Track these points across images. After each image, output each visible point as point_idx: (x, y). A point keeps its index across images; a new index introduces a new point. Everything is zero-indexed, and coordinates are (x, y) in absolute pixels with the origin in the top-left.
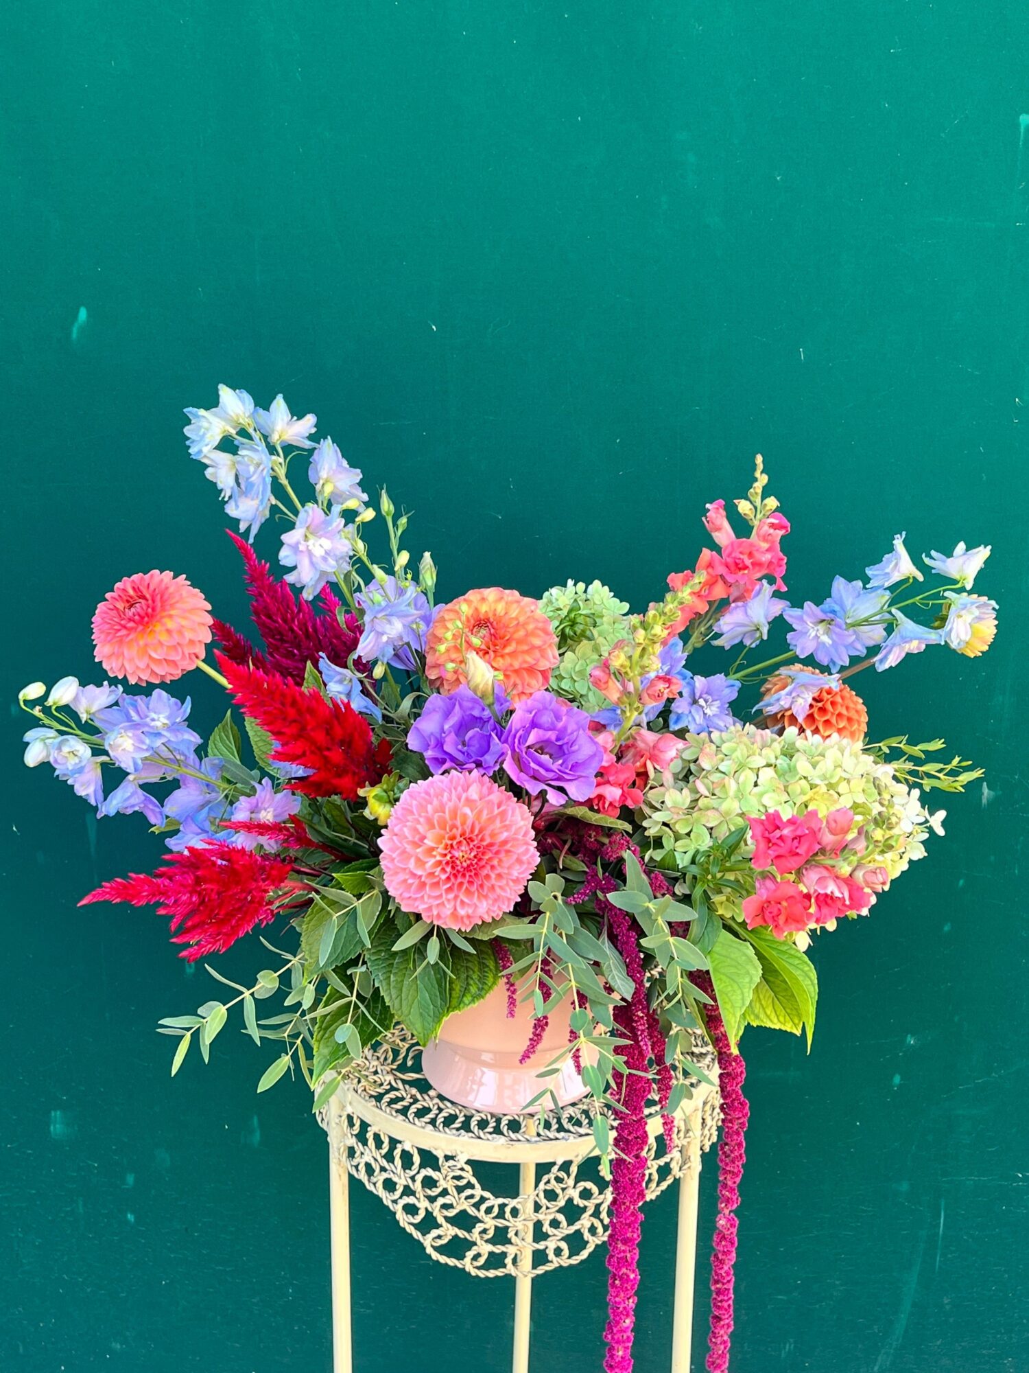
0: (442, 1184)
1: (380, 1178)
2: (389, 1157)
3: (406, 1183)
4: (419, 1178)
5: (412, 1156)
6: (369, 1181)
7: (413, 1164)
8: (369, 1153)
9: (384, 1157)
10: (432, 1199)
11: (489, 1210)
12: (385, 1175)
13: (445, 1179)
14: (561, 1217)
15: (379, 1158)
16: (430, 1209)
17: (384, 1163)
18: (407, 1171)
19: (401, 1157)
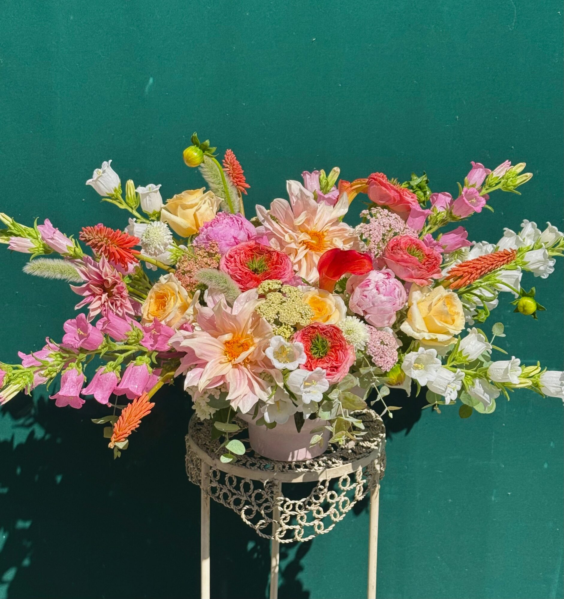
0: (265, 496)
1: (231, 499)
2: (237, 488)
3: (246, 499)
4: (254, 495)
5: (250, 485)
6: (226, 502)
7: (250, 489)
8: (226, 488)
9: (235, 488)
10: (259, 505)
11: (288, 507)
12: (235, 497)
13: (267, 494)
14: (321, 509)
15: (232, 489)
16: (259, 510)
17: (234, 491)
18: (247, 493)
19: (244, 487)
